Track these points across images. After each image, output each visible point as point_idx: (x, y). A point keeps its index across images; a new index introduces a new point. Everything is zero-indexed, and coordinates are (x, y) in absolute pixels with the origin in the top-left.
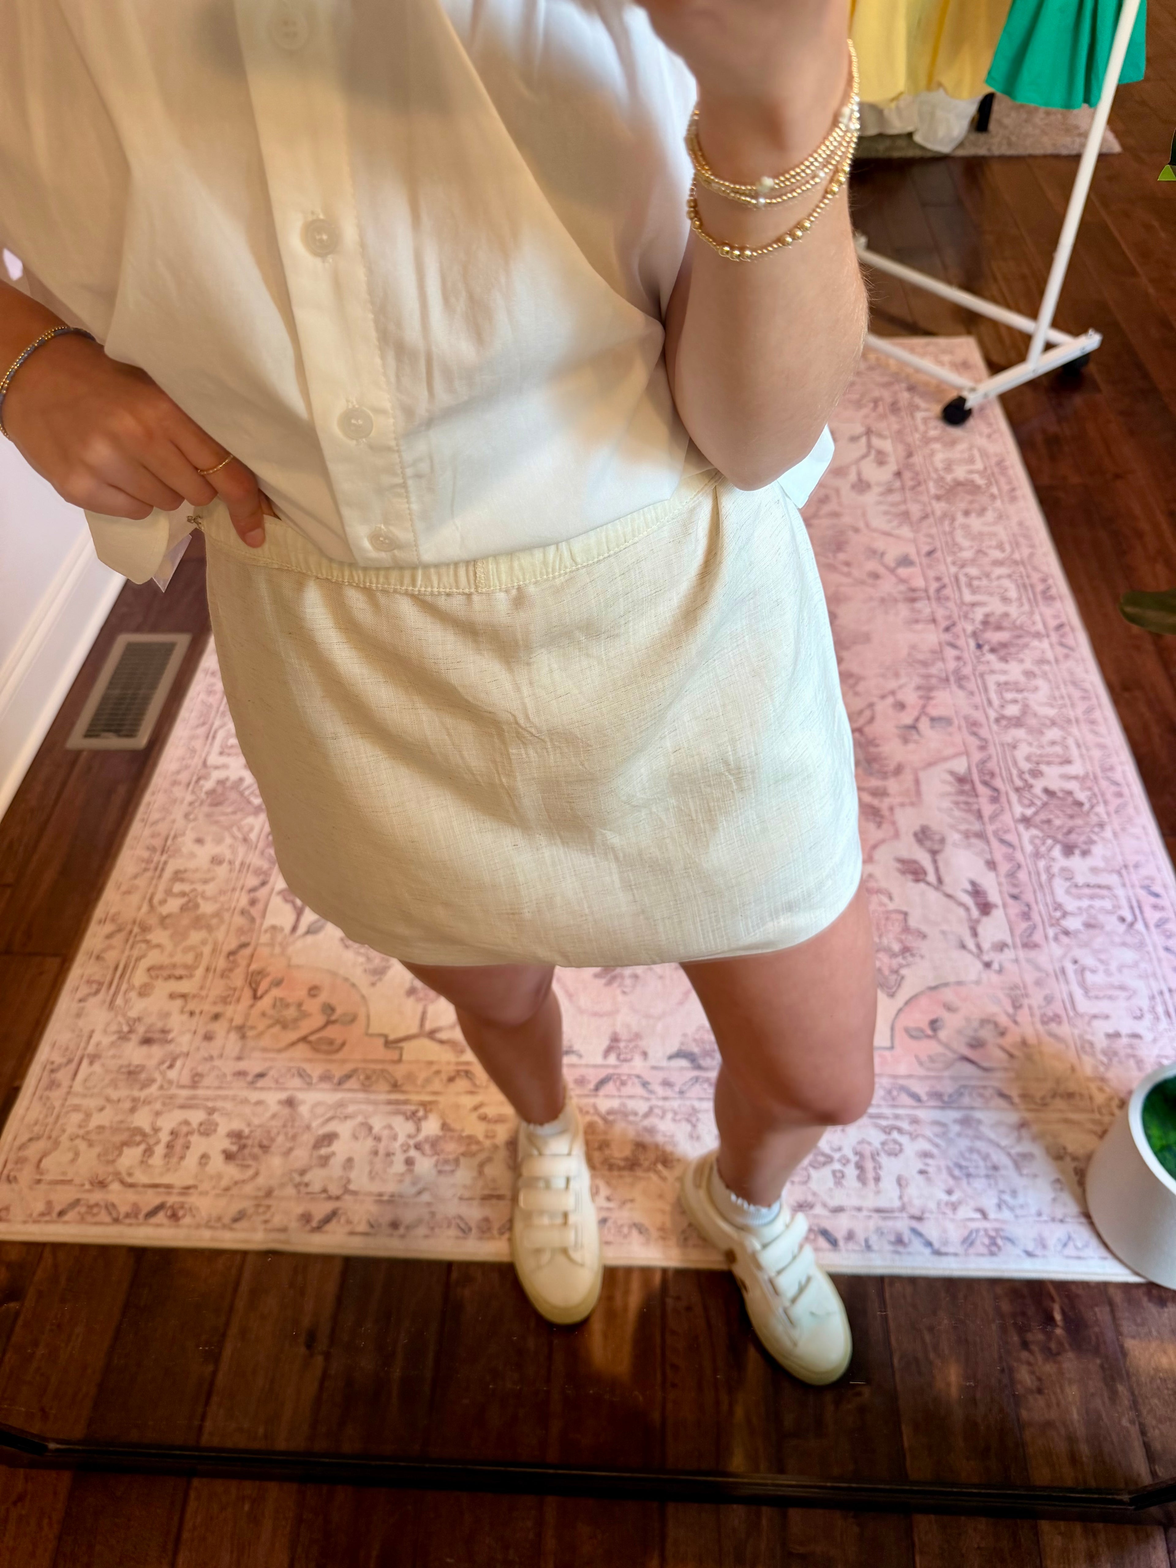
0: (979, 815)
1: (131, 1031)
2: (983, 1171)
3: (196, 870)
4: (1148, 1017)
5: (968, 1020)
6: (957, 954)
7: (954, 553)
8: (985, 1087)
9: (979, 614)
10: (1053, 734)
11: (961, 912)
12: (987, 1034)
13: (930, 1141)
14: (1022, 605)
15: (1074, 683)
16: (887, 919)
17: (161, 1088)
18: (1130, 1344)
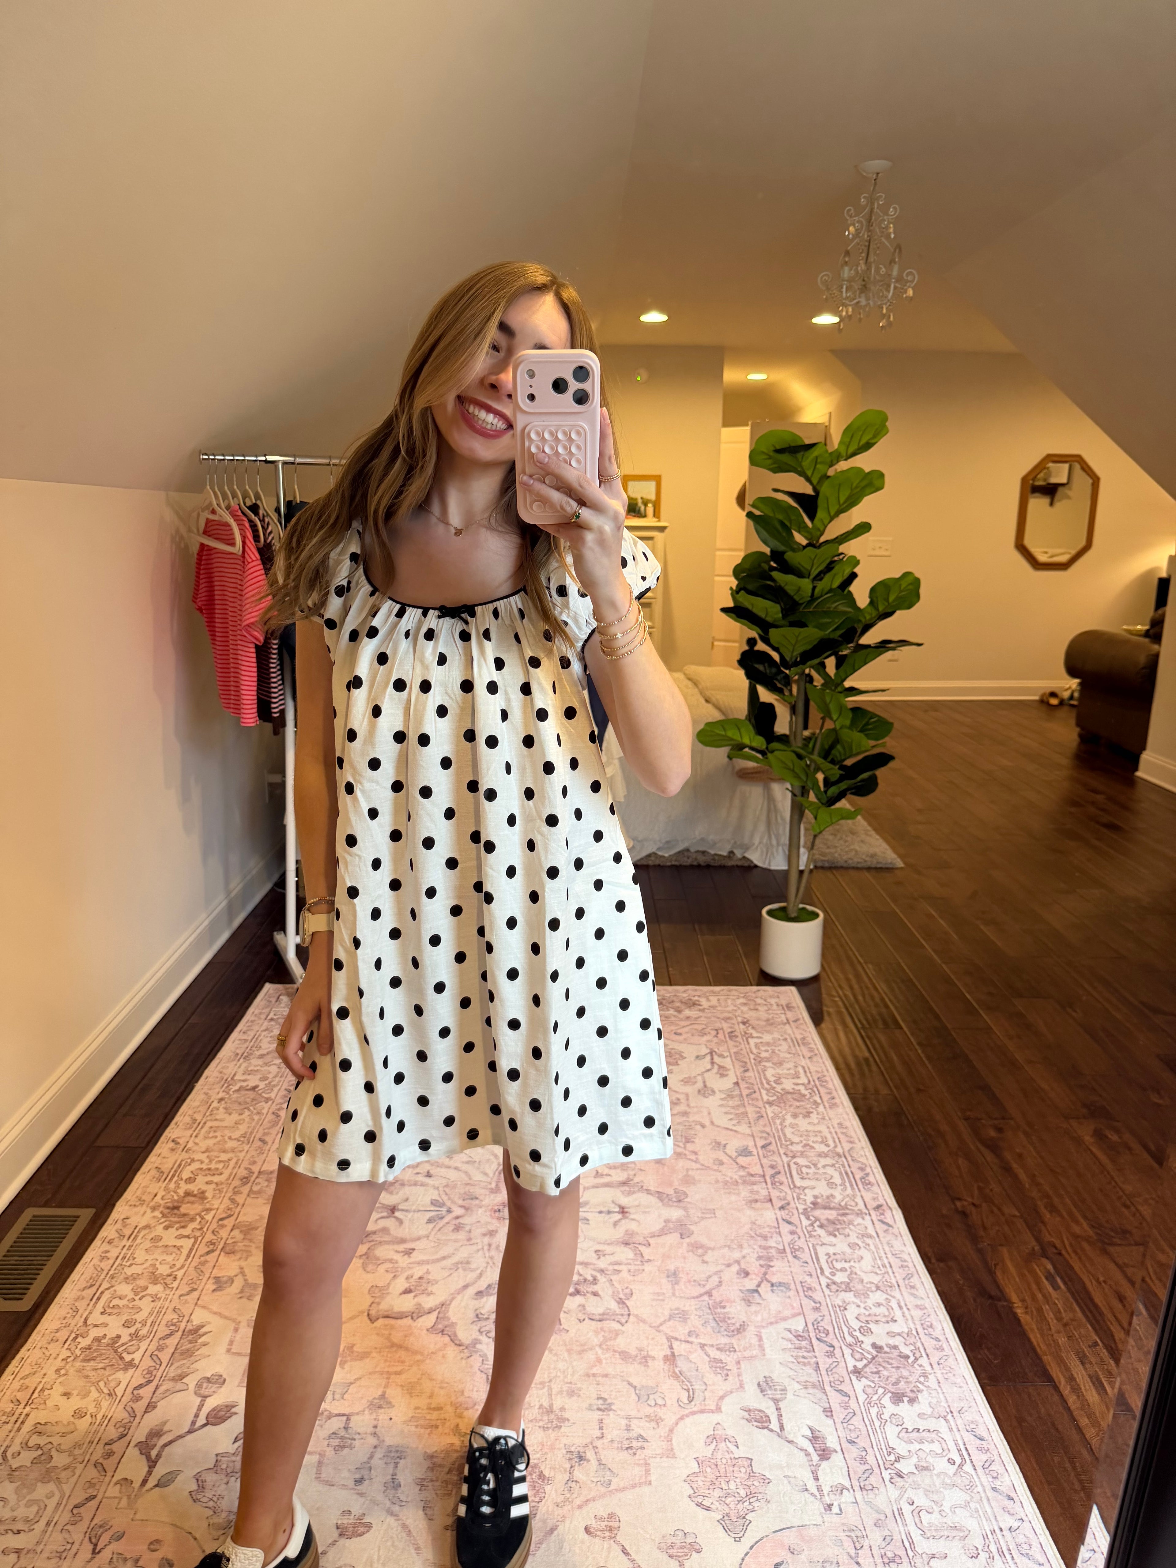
0: (817, 1368)
3: (57, 1424)
5: (811, 1562)
6: (800, 1498)
7: (785, 1146)
9: (809, 1196)
10: (879, 1297)
11: (802, 1456)
14: (845, 1189)
15: (894, 1255)
16: (734, 1465)
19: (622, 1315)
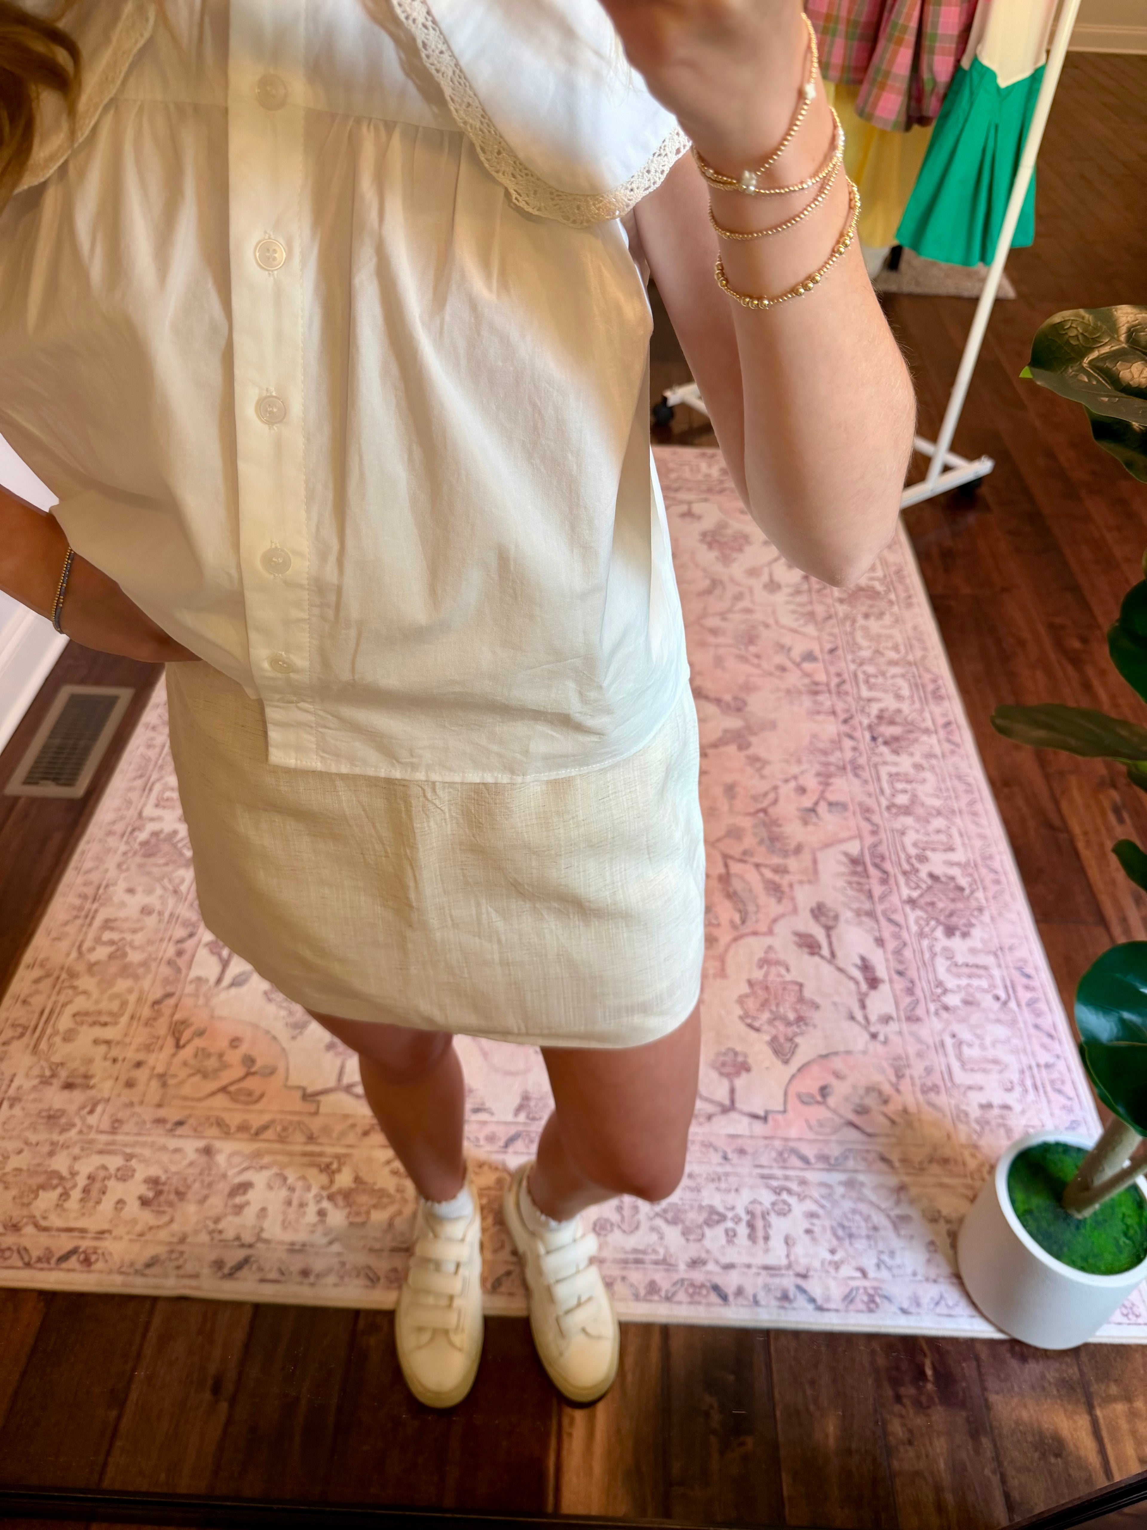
0: (870, 895)
1: (53, 1076)
2: (864, 1232)
3: (126, 919)
4: (1018, 1089)
5: (855, 1087)
6: (846, 1025)
7: (853, 652)
8: (868, 1151)
9: (874, 709)
10: (938, 823)
11: (852, 985)
12: (871, 1101)
13: (816, 1202)
14: (913, 702)
15: (959, 778)
16: (784, 989)
17: (81, 1132)
18: (993, 1398)
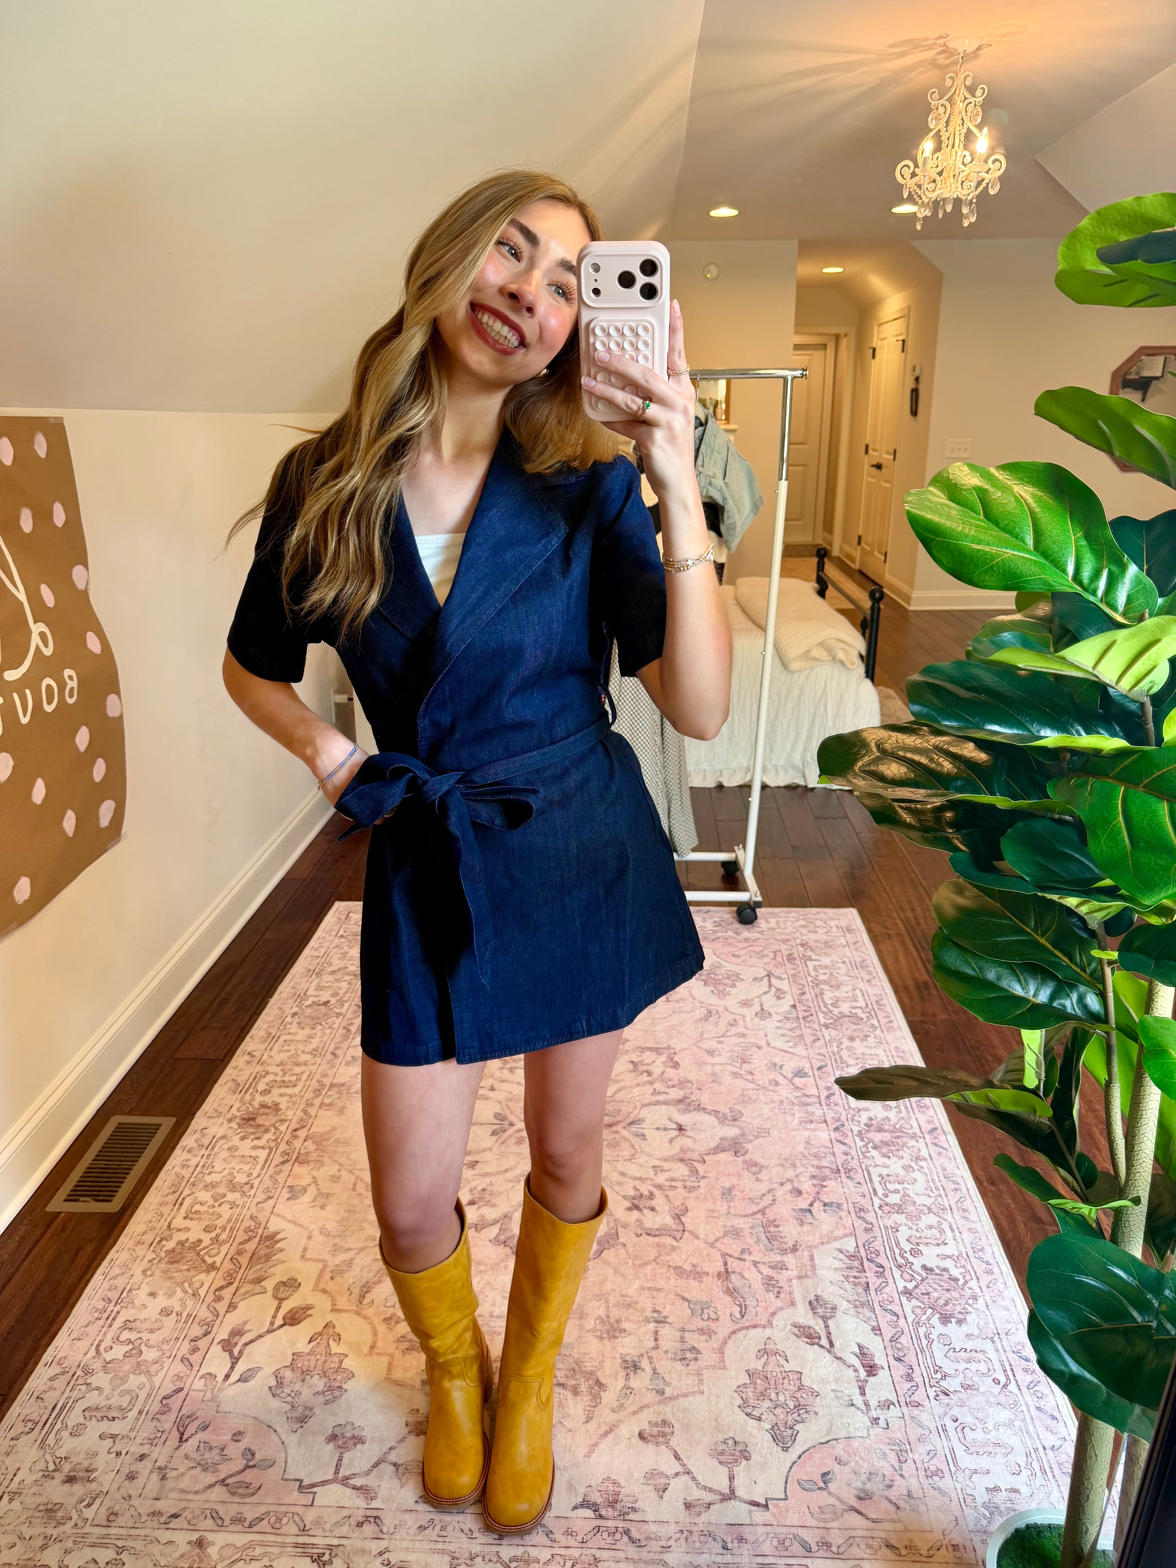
0: (866, 1286)
1: (57, 1470)
3: (145, 1320)
5: (857, 1473)
6: (847, 1411)
8: (873, 1540)
9: (864, 1119)
10: (930, 1219)
11: (851, 1373)
12: (873, 1485)
14: (900, 1113)
15: (947, 1177)
16: (784, 1378)
17: (77, 1525)
19: (678, 1231)
